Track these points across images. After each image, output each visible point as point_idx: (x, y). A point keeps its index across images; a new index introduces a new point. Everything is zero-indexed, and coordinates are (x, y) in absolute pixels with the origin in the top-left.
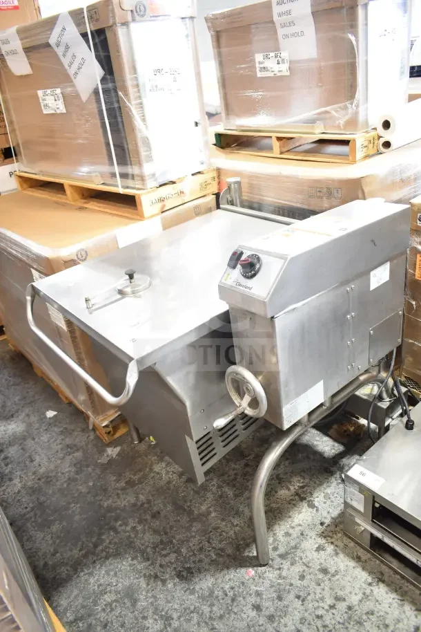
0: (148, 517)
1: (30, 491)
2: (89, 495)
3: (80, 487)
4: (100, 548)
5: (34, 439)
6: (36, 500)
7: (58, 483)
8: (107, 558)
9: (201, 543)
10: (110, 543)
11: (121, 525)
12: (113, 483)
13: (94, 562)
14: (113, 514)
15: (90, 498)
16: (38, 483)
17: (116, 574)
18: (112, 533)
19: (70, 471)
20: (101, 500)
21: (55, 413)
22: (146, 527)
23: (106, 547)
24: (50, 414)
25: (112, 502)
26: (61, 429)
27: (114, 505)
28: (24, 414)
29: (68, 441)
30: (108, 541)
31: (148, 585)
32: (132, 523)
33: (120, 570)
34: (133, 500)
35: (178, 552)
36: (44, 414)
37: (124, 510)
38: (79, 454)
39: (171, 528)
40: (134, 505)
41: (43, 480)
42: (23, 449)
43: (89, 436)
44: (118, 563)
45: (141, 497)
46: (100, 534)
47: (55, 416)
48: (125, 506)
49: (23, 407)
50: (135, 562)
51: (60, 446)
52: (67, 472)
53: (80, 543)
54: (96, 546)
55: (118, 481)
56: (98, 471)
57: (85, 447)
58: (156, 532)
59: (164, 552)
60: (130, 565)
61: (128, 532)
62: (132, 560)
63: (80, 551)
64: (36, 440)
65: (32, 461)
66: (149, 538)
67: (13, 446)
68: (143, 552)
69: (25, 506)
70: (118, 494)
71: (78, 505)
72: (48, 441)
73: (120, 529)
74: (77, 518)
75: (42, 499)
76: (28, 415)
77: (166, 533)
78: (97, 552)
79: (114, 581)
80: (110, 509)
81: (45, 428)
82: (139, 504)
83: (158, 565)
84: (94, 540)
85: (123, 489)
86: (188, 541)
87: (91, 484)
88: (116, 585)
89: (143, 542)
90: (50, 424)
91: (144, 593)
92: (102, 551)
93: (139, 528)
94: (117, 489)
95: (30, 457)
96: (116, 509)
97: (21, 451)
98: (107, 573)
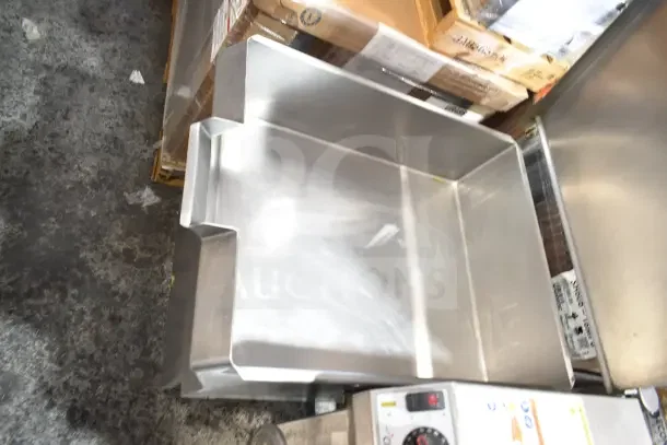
0: (106, 313)
1: (30, 154)
2: (79, 226)
3: (80, 206)
4: (31, 301)
5: (92, 90)
6: (24, 171)
7: (64, 176)
8: (27, 320)
9: (123, 396)
10: (45, 306)
11: (73, 296)
12: (113, 236)
13: (10, 312)
14: (79, 274)
15: (75, 230)
16: (45, 153)
17: (16, 349)
18: (57, 296)
19: (89, 174)
20: (84, 244)
21: (142, 81)
22: (94, 324)
23: (37, 308)
24: (137, 77)
25: (92, 260)
26: (129, 110)
27: (90, 264)
28: (112, 44)
29: (122, 133)
30: (45, 301)
31: (35, 392)
32: (86, 305)
33: (24, 349)
34: (112, 278)
35: (95, 384)
36: (132, 69)
37: (94, 280)
38: (116, 163)
39: (115, 350)
40: (109, 286)
41: (54, 155)
42: (70, 90)
43: (145, 151)
44: (31, 337)
45: (123, 283)
46: (46, 285)
47: (139, 85)
48: (99, 276)
49: (120, 33)
50: (47, 353)
51: (107, 130)
52: (85, 172)
53: (18, 275)
54: (29, 294)
55: (120, 239)
56: (114, 205)
57: (129, 160)
58: (97, 340)
59: (83, 371)
60: (40, 354)
61: (73, 311)
62: (47, 348)
63: (11, 284)
64: (95, 94)
65: (65, 118)
66: (83, 340)
67: (66, 75)
68: (64, 351)
69: (9, 168)
70: (104, 257)
71: (57, 226)
72: (103, 111)
73: (69, 299)
74: (42, 240)
75: (32, 178)
76: (115, 51)
77: (104, 351)
78: (24, 303)
79: (8, 353)
80: (82, 265)
81: (116, 89)
82: (113, 288)
83: (64, 379)
84: (35, 285)
85: (116, 255)
86: (115, 381)
87: (93, 214)
88: (6, 362)
89: (75, 337)
90: (125, 91)
91: (22, 398)
92: (30, 307)
93: (88, 318)
94: (110, 247)
95: (68, 110)
96: (89, 270)
97: (66, 91)
98: (11, 338)
